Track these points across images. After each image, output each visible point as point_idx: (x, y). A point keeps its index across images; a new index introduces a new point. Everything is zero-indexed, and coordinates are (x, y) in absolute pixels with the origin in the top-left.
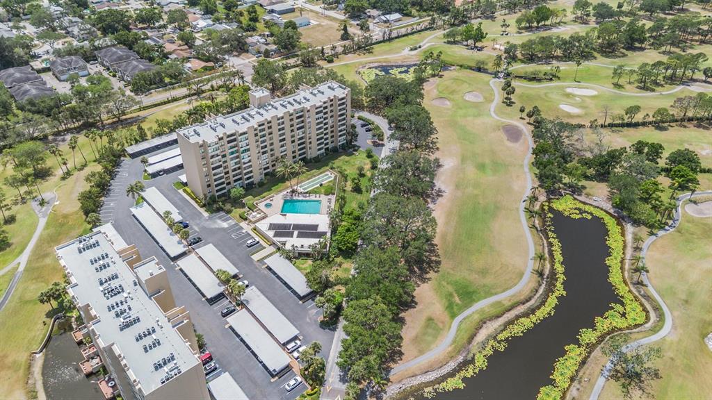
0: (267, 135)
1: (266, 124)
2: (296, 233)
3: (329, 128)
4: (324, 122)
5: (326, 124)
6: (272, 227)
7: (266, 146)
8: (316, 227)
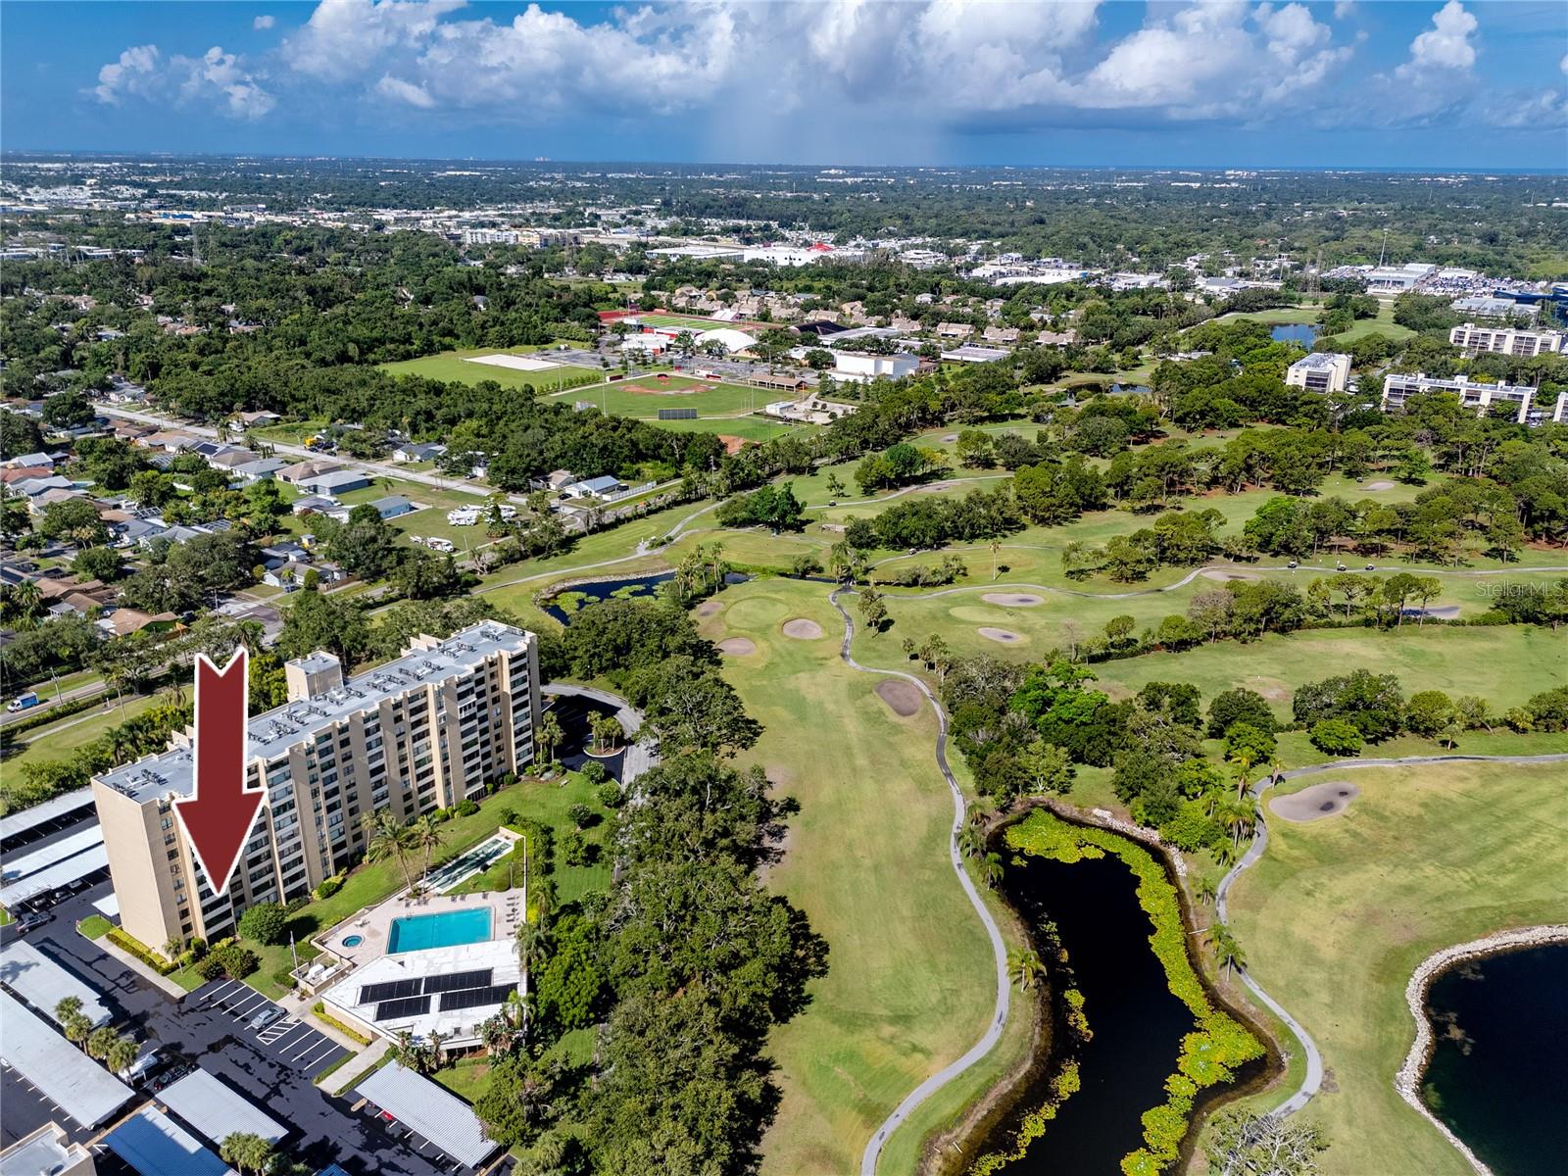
0: (339, 761)
1: (335, 735)
2: (436, 999)
3: (492, 728)
4: (479, 715)
5: (483, 719)
6: (369, 994)
7: (335, 791)
8: (486, 975)
